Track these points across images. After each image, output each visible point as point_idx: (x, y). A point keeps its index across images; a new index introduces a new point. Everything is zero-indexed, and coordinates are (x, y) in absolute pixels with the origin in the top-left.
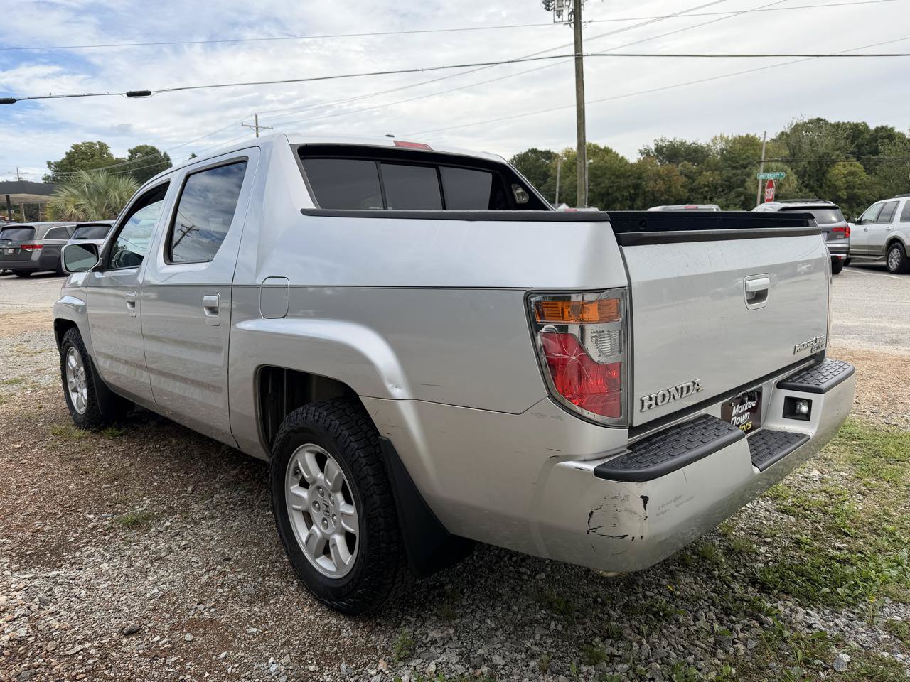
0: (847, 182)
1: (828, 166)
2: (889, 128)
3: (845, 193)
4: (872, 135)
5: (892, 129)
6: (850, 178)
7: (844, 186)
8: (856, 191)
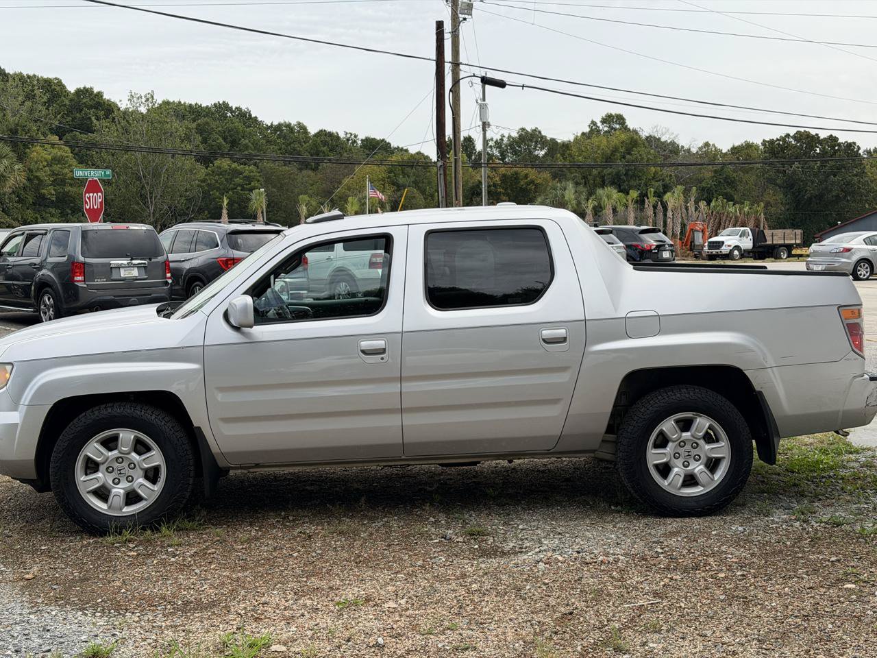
0: (53, 174)
1: (26, 146)
2: (95, 91)
3: (53, 192)
4: (71, 100)
5: (100, 94)
6: (56, 168)
7: (47, 180)
8: (68, 188)
